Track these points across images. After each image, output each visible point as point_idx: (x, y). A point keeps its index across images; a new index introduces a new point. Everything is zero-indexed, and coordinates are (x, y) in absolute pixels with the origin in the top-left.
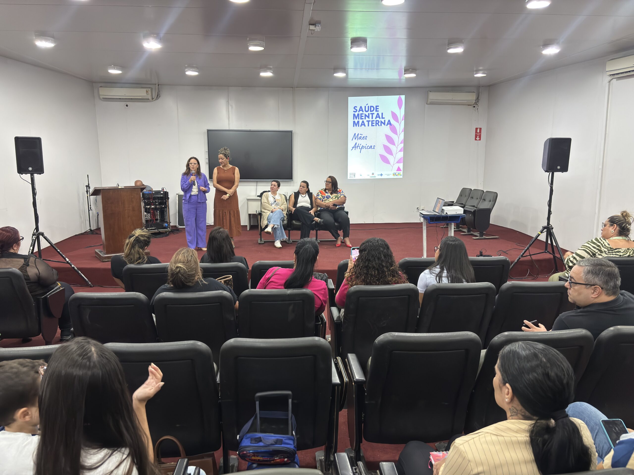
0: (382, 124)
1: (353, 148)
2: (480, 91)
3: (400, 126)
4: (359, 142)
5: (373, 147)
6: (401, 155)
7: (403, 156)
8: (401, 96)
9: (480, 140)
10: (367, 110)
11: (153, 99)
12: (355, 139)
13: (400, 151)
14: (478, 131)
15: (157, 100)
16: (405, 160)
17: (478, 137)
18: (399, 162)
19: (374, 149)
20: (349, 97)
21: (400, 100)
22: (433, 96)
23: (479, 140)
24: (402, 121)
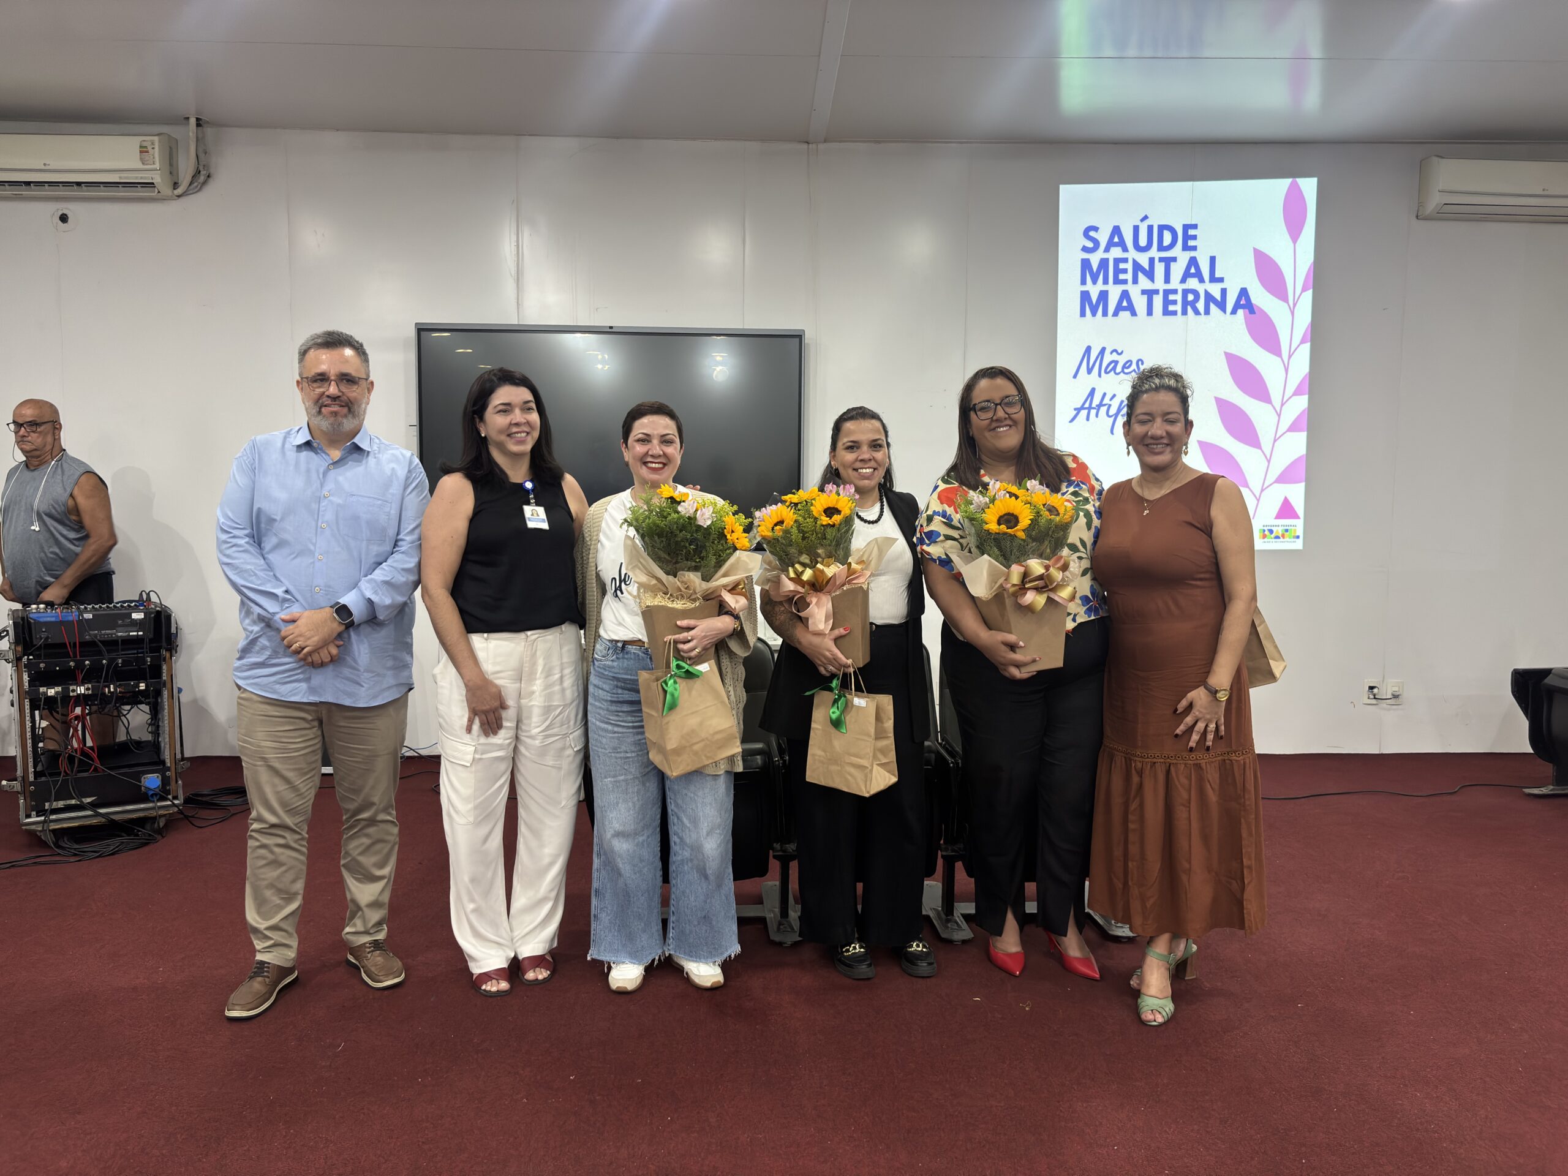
0: (1213, 308)
1: (1078, 410)
3: (1293, 317)
4: (1109, 385)
6: (1296, 445)
7: (1303, 451)
8: (1301, 181)
11: (176, 185)
12: (1089, 371)
13: (1294, 428)
15: (199, 190)
16: (1310, 470)
20: (1061, 187)
21: (1293, 197)
22: (1454, 177)
24: (1304, 294)
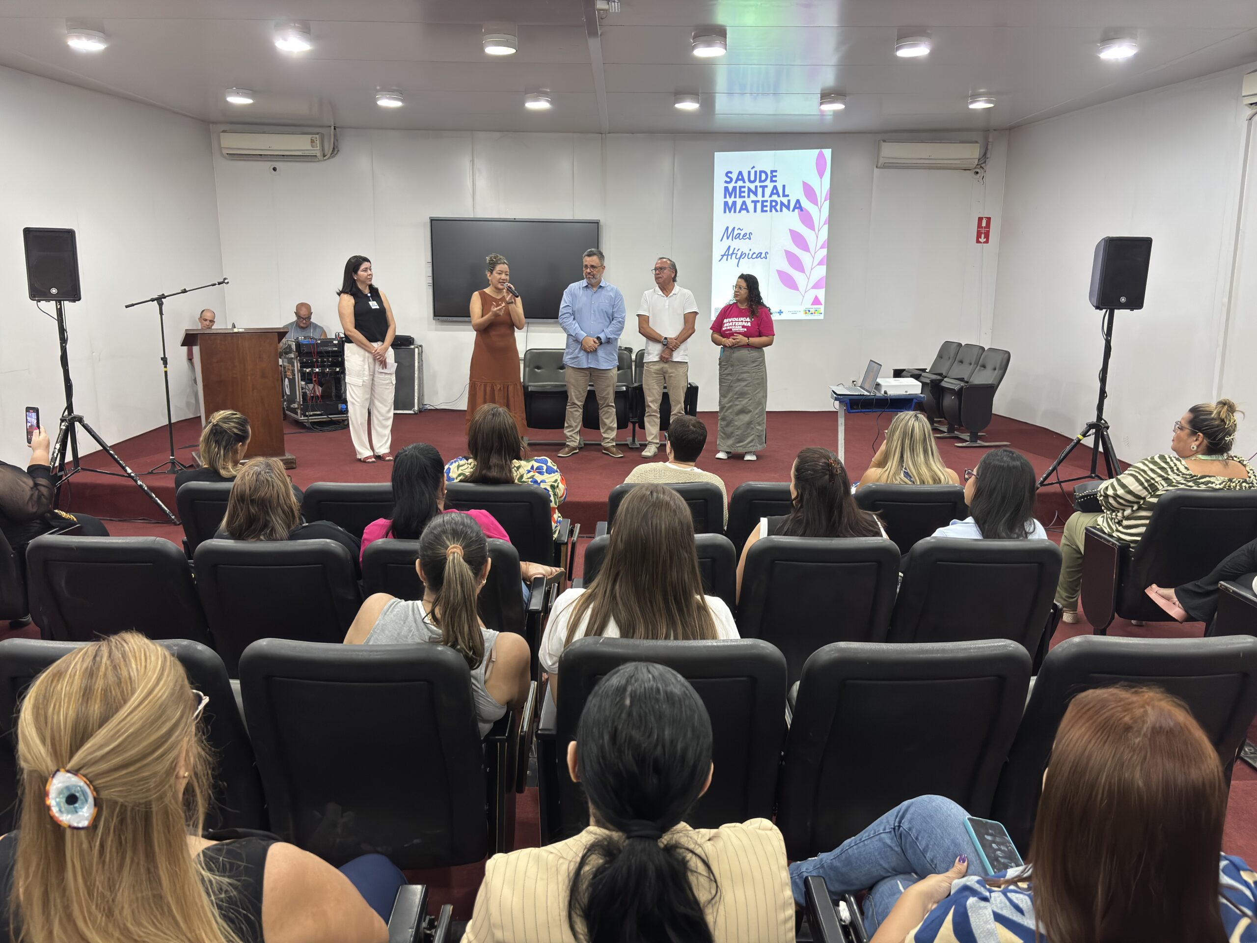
0: (784, 208)
1: (723, 256)
2: (990, 140)
3: (820, 213)
4: (736, 244)
5: (763, 255)
6: (821, 272)
7: (825, 274)
8: (824, 151)
9: (987, 242)
10: (752, 178)
11: (324, 156)
12: (728, 238)
13: (820, 263)
14: (984, 224)
15: (334, 157)
16: (827, 283)
17: (983, 236)
18: (816, 286)
19: (766, 258)
20: (715, 153)
21: (821, 157)
22: (890, 151)
23: (984, 242)
24: (825, 202)
